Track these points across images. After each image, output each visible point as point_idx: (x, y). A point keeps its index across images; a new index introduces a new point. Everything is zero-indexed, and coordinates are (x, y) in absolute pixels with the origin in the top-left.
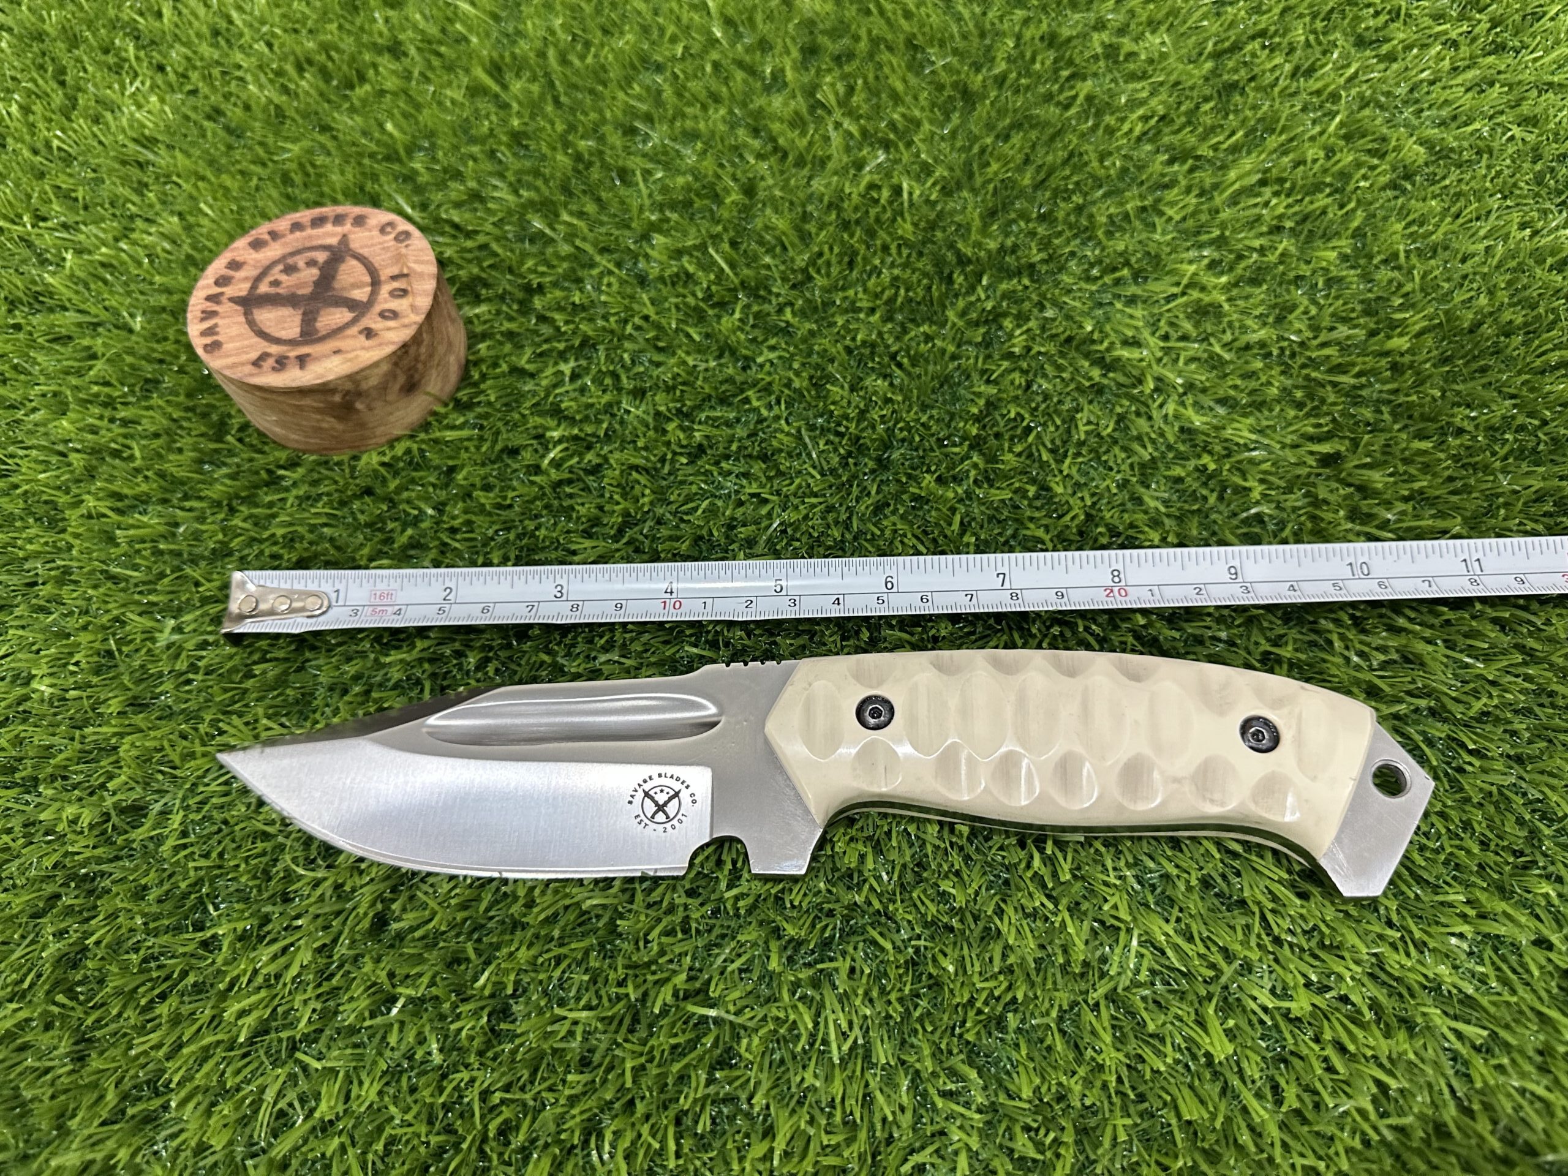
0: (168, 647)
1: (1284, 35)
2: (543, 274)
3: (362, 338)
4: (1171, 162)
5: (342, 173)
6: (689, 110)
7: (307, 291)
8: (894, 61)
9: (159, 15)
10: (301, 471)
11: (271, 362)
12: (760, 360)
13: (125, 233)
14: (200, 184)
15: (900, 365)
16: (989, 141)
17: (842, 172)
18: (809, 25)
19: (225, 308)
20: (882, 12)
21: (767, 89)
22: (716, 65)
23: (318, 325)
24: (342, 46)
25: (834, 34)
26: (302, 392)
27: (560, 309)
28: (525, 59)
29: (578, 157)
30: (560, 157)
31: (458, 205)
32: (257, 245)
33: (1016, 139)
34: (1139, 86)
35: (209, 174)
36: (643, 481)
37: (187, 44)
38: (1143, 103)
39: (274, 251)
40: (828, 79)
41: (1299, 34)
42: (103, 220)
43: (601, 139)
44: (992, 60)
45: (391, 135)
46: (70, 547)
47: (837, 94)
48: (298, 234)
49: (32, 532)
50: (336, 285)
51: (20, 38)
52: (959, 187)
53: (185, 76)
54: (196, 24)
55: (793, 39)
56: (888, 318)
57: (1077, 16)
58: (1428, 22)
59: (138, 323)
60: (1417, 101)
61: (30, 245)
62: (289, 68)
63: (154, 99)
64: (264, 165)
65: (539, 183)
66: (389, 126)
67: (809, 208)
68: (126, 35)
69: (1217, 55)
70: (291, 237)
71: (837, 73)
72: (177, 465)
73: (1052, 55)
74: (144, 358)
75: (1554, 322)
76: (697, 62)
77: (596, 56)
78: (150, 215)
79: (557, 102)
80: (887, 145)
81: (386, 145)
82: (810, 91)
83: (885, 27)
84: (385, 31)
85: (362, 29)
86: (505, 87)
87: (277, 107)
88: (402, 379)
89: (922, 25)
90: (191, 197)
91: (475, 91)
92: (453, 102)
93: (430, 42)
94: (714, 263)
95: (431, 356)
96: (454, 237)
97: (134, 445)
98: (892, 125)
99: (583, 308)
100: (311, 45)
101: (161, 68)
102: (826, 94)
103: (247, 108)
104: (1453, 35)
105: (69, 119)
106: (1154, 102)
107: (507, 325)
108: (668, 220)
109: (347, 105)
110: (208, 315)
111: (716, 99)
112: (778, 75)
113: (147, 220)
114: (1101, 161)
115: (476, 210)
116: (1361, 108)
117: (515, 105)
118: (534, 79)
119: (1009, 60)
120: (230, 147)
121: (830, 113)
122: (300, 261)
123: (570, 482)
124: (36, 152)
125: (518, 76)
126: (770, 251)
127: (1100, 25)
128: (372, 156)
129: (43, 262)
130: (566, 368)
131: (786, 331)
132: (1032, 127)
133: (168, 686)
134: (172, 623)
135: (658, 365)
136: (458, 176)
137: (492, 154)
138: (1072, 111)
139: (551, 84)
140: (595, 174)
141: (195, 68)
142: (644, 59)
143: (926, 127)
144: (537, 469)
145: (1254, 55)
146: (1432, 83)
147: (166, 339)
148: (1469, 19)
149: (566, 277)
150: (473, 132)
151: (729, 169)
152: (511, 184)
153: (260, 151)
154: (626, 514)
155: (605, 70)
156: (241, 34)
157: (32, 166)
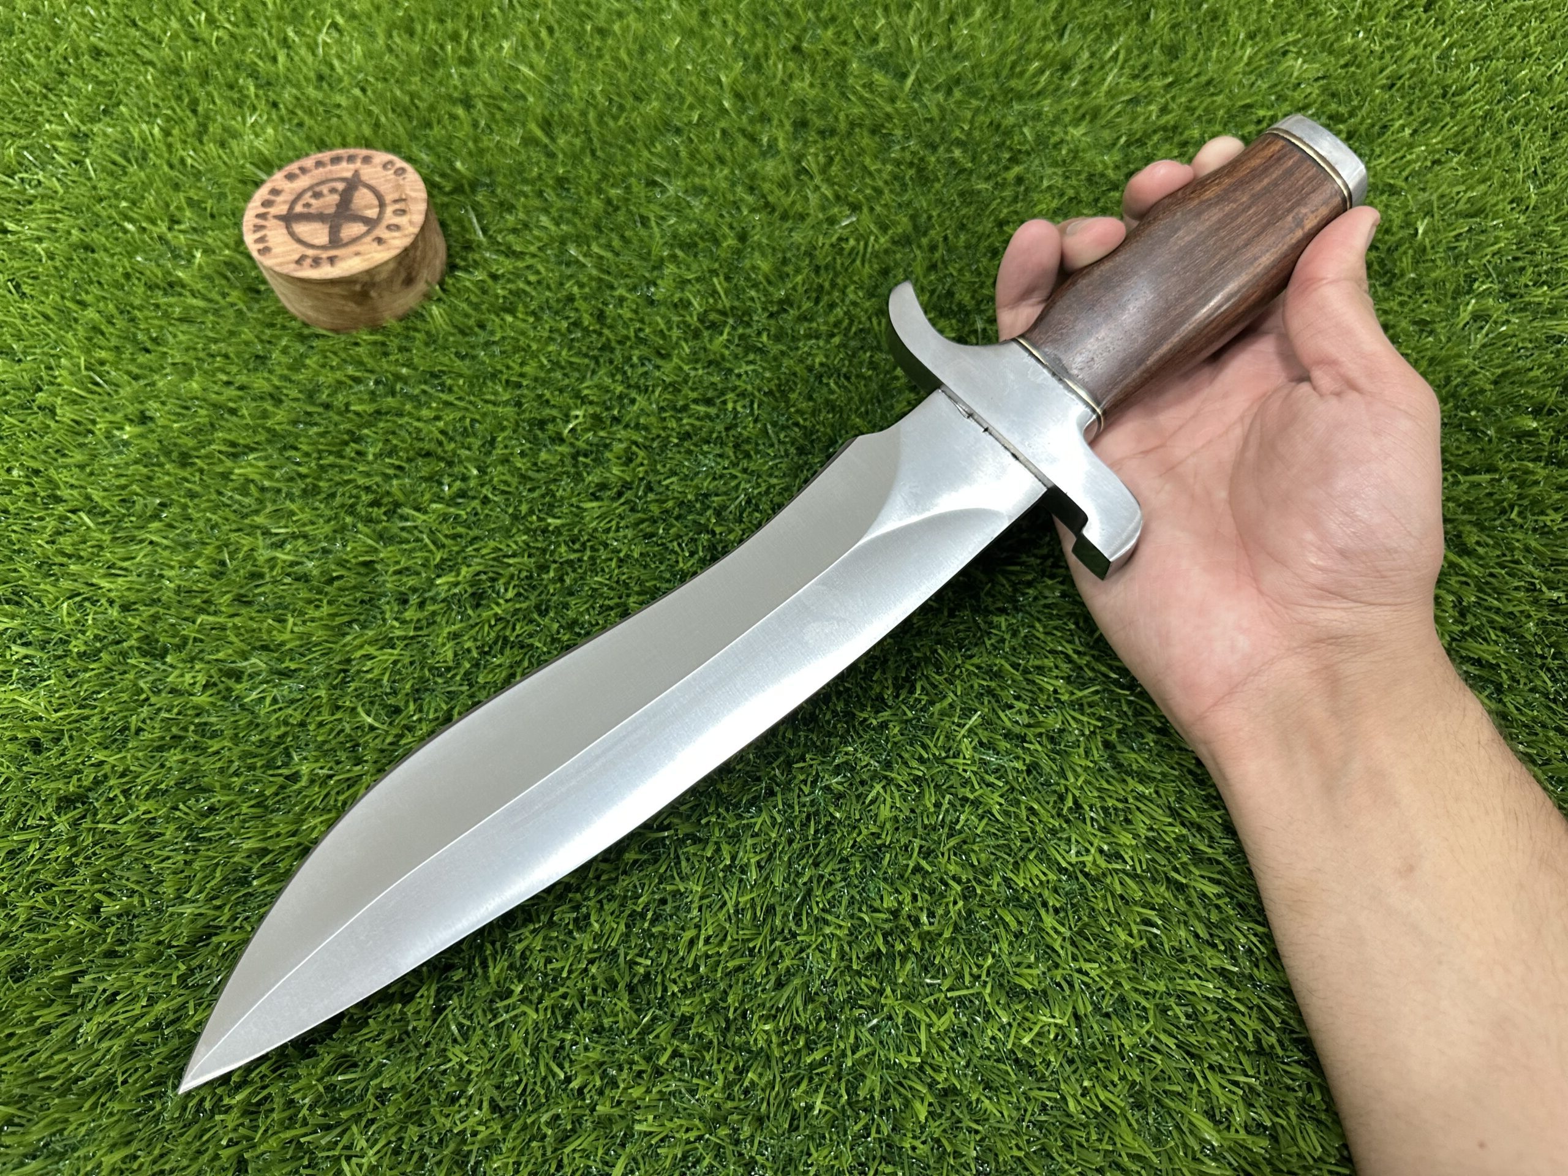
6: (698, 169)
9: (274, 60)
12: (738, 371)
17: (817, 226)
18: (801, 103)
21: (764, 154)
22: (724, 132)
24: (424, 96)
25: (821, 112)
28: (569, 116)
29: (609, 202)
30: (594, 201)
36: (641, 454)
37: (298, 86)
40: (812, 150)
42: (227, 227)
43: (628, 189)
45: (459, 172)
47: (818, 163)
51: (162, 72)
52: (909, 242)
53: (293, 113)
54: (305, 70)
55: (787, 116)
56: (843, 345)
61: (167, 243)
63: (270, 131)
65: (576, 220)
66: (458, 165)
67: (789, 255)
68: (250, 75)
71: (820, 145)
76: (709, 129)
77: (627, 119)
79: (593, 153)
81: (456, 181)
82: (798, 159)
84: (460, 86)
85: (440, 83)
86: (553, 139)
91: (529, 141)
92: (512, 149)
93: (494, 98)
101: (275, 105)
102: (810, 163)
105: (201, 142)
108: (676, 256)
111: (721, 160)
112: (773, 143)
115: (525, 236)
117: (561, 156)
118: (577, 135)
121: (812, 178)
123: (584, 454)
124: (171, 166)
125: (564, 131)
129: (176, 257)
131: (761, 351)
136: (511, 208)
137: (540, 193)
139: (590, 140)
140: (621, 217)
141: (302, 105)
142: (667, 123)
143: (887, 194)
150: (526, 175)
151: (728, 219)
152: (553, 219)
154: (626, 481)
155: (634, 131)
156: (340, 80)
157: (171, 179)
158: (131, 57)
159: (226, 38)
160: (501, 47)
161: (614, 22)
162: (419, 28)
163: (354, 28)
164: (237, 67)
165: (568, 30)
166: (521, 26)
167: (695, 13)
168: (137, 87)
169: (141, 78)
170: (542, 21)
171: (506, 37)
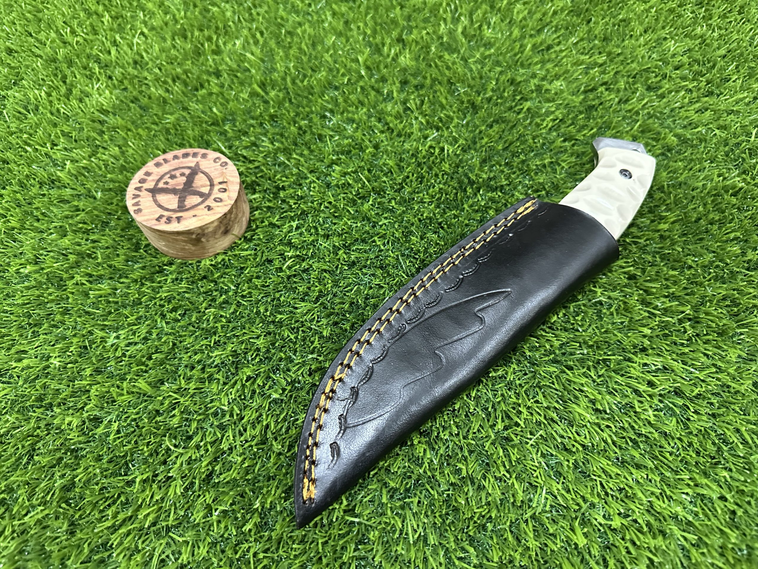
0: (112, 346)
1: (615, 85)
2: (284, 181)
3: (206, 209)
4: (564, 141)
5: (193, 130)
6: (350, 109)
7: (181, 187)
8: (442, 90)
9: (109, 53)
10: (174, 267)
11: (164, 219)
12: (380, 223)
13: (93, 154)
14: (129, 133)
15: (442, 228)
16: (483, 128)
17: (418, 140)
18: (404, 70)
19: (144, 193)
20: (437, 66)
21: (384, 100)
22: (362, 88)
23: (186, 203)
24: (194, 71)
25: (414, 75)
26: (178, 233)
27: (293, 197)
28: (276, 81)
29: (300, 128)
30: (292, 128)
31: (246, 148)
32: (158, 165)
33: (496, 128)
34: (551, 105)
35: (133, 128)
36: (327, 276)
37: (123, 67)
38: (553, 112)
39: (165, 168)
40: (412, 97)
41: (622, 85)
42: (84, 147)
43: (311, 120)
44: (486, 90)
45: (215, 114)
46: (68, 298)
47: (416, 104)
48: (176, 161)
49: (51, 290)
50: (194, 185)
51: (46, 61)
52: (470, 148)
53: (121, 82)
54: (126, 58)
55: (397, 77)
56: (438, 206)
57: (524, 71)
58: (678, 80)
59: (99, 195)
60: (674, 116)
61: (50, 157)
62: (170, 81)
63: (107, 92)
64: (157, 124)
65: (284, 140)
66: (215, 110)
67: (403, 156)
68: (95, 62)
69: (585, 92)
70: (173, 162)
71: (416, 94)
72: (118, 262)
73: (512, 88)
74: (101, 212)
75: (732, 219)
76: (354, 86)
77: (309, 81)
78: (105, 145)
79: (290, 100)
80: (438, 129)
81: (213, 118)
82: (404, 102)
83: (438, 73)
84: (213, 65)
85: (202, 64)
86: (267, 93)
87: (164, 98)
88: (223, 229)
89: (455, 73)
90: (124, 138)
91: (253, 94)
92: (243, 99)
93: (233, 71)
94: (361, 179)
95: (236, 218)
96: (244, 162)
97: (98, 252)
98: (440, 119)
99: (302, 198)
100: (179, 70)
101: (110, 78)
102: (411, 104)
103: (150, 98)
104: (690, 87)
105: (68, 99)
106: (557, 113)
107: (268, 204)
108: (340, 159)
109: (195, 99)
110: (136, 196)
111: (362, 103)
112: (390, 94)
113: (103, 148)
114: (534, 139)
115: (254, 150)
116: (649, 118)
117: (272, 102)
118: (280, 90)
119: (493, 90)
120: (142, 116)
121: (412, 112)
122: (178, 173)
123: (295, 276)
124: (52, 114)
125: (273, 88)
126: (386, 175)
127: (534, 76)
128: (206, 122)
129: (55, 165)
130: (294, 224)
131: (392, 211)
132: (503, 122)
133: (113, 363)
134: (115, 334)
135: (335, 224)
136: (246, 134)
137: (261, 125)
138: (521, 116)
139: (288, 93)
140: (308, 137)
141: (126, 78)
142: (330, 84)
143: (456, 120)
144: (280, 269)
145: (602, 93)
146: (680, 108)
147: (112, 203)
148: (697, 80)
149: (294, 183)
150: (252, 114)
151: (368, 137)
152: (269, 139)
153: (155, 117)
154: (320, 291)
155: (313, 88)
156: (147, 64)
157: (51, 121)
158: (29, 53)
159: (81, 41)
160: (235, 44)
161: (297, 28)
162: (189, 35)
163: (153, 35)
164: (88, 57)
165: (271, 33)
166: (245, 32)
167: (341, 23)
168: (33, 70)
169: (34, 65)
170: (257, 29)
171: (237, 38)
